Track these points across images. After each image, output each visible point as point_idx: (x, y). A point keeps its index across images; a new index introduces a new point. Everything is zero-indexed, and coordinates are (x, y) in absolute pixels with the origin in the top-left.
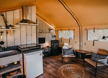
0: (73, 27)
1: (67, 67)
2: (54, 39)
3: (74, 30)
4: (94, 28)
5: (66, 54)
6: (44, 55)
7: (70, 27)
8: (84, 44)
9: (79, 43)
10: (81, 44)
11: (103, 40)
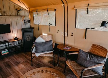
0: (54, 4)
1: (37, 73)
2: (28, 26)
3: (55, 10)
4: (89, 4)
5: (39, 51)
6: (9, 51)
7: (48, 5)
8: (70, 34)
9: (63, 33)
10: (66, 35)
11: (102, 28)
